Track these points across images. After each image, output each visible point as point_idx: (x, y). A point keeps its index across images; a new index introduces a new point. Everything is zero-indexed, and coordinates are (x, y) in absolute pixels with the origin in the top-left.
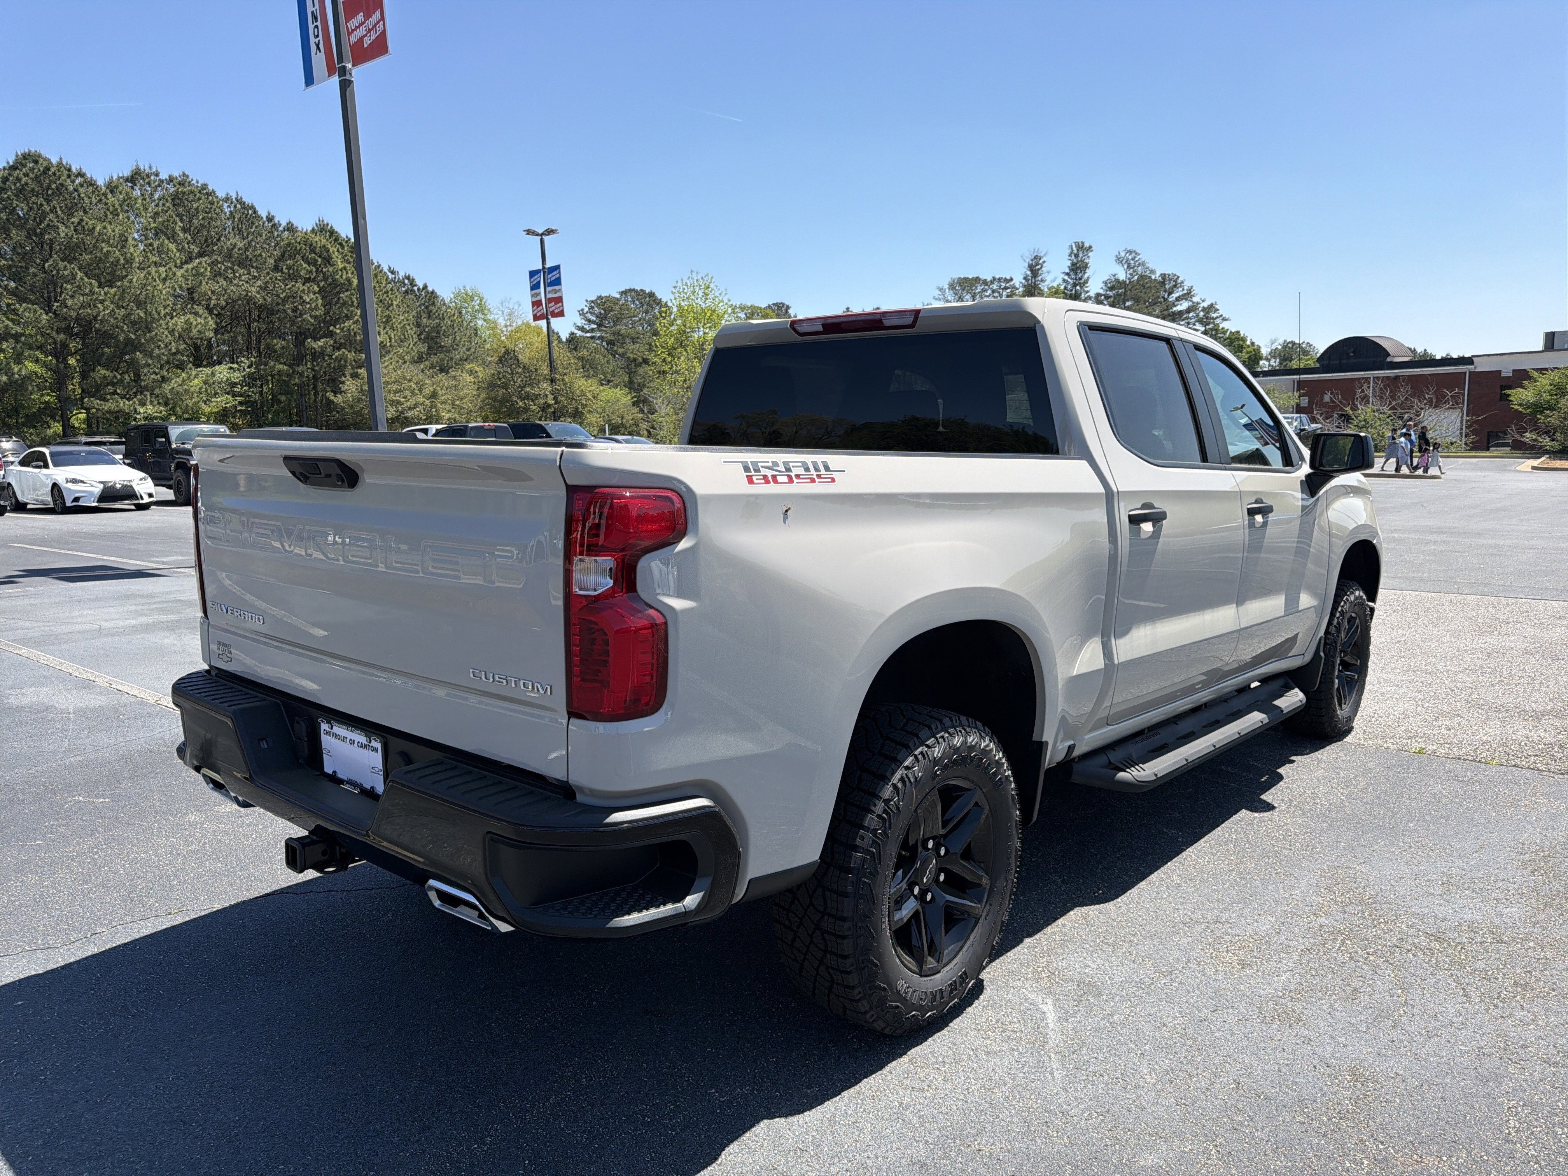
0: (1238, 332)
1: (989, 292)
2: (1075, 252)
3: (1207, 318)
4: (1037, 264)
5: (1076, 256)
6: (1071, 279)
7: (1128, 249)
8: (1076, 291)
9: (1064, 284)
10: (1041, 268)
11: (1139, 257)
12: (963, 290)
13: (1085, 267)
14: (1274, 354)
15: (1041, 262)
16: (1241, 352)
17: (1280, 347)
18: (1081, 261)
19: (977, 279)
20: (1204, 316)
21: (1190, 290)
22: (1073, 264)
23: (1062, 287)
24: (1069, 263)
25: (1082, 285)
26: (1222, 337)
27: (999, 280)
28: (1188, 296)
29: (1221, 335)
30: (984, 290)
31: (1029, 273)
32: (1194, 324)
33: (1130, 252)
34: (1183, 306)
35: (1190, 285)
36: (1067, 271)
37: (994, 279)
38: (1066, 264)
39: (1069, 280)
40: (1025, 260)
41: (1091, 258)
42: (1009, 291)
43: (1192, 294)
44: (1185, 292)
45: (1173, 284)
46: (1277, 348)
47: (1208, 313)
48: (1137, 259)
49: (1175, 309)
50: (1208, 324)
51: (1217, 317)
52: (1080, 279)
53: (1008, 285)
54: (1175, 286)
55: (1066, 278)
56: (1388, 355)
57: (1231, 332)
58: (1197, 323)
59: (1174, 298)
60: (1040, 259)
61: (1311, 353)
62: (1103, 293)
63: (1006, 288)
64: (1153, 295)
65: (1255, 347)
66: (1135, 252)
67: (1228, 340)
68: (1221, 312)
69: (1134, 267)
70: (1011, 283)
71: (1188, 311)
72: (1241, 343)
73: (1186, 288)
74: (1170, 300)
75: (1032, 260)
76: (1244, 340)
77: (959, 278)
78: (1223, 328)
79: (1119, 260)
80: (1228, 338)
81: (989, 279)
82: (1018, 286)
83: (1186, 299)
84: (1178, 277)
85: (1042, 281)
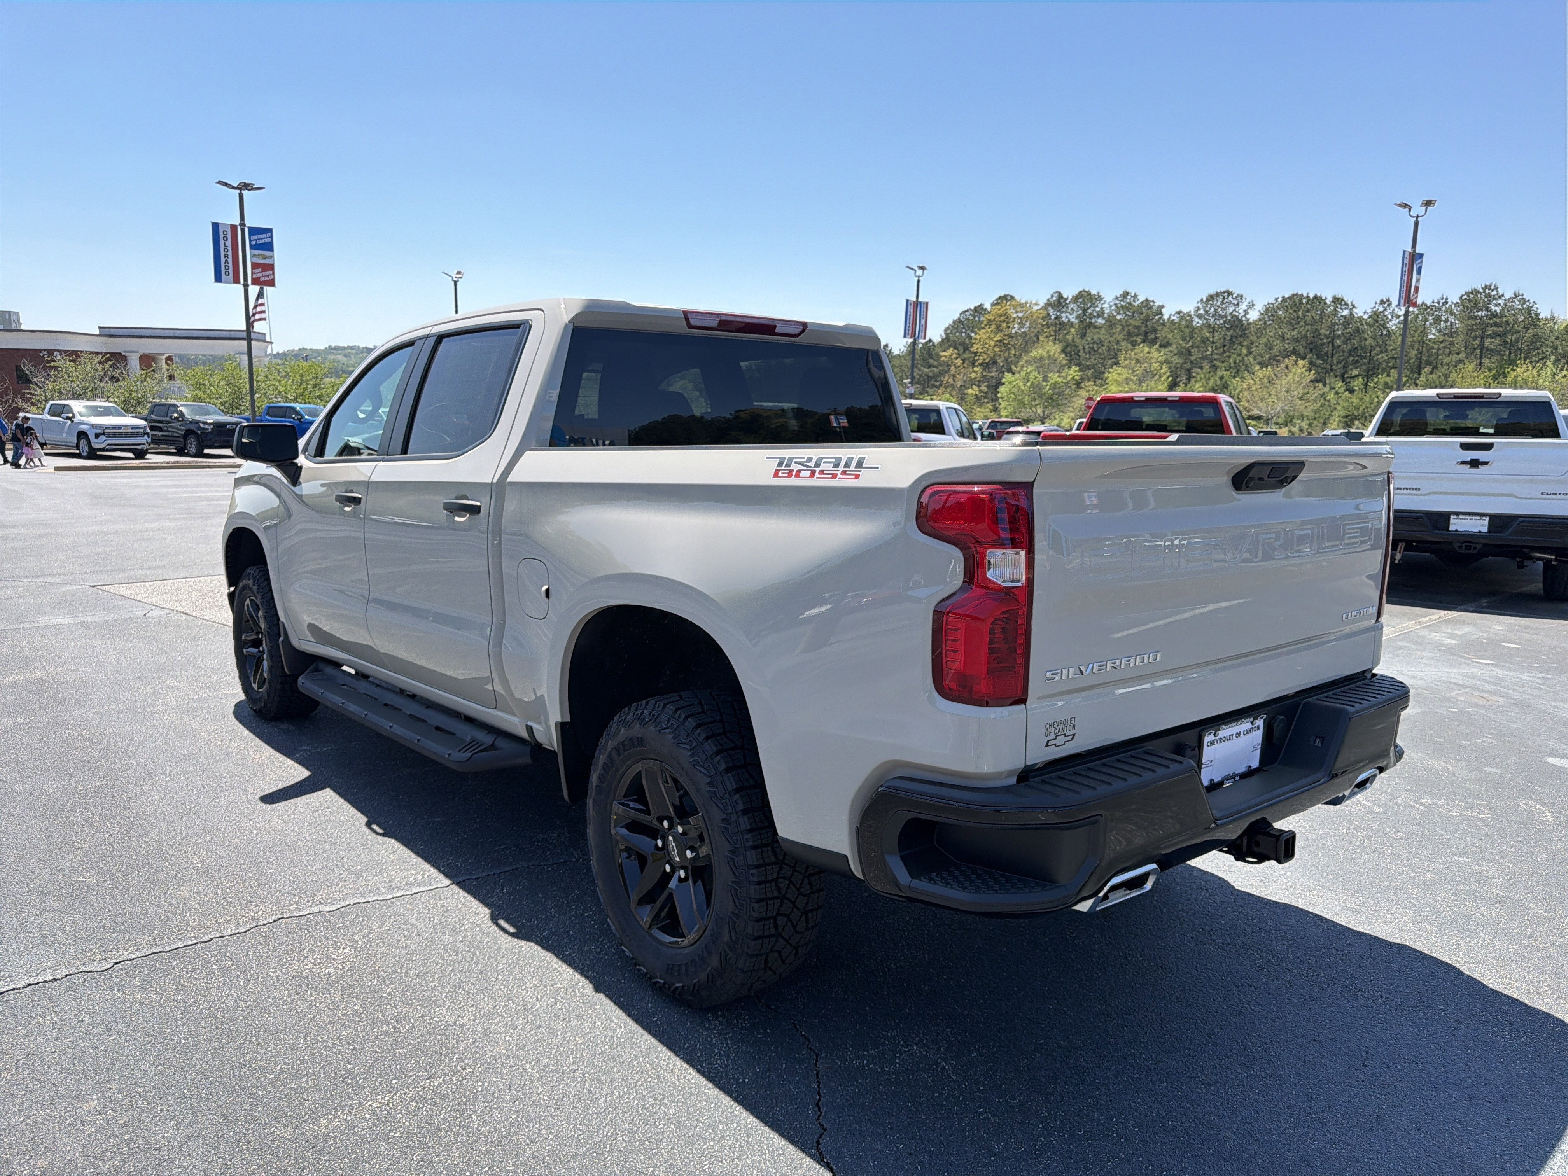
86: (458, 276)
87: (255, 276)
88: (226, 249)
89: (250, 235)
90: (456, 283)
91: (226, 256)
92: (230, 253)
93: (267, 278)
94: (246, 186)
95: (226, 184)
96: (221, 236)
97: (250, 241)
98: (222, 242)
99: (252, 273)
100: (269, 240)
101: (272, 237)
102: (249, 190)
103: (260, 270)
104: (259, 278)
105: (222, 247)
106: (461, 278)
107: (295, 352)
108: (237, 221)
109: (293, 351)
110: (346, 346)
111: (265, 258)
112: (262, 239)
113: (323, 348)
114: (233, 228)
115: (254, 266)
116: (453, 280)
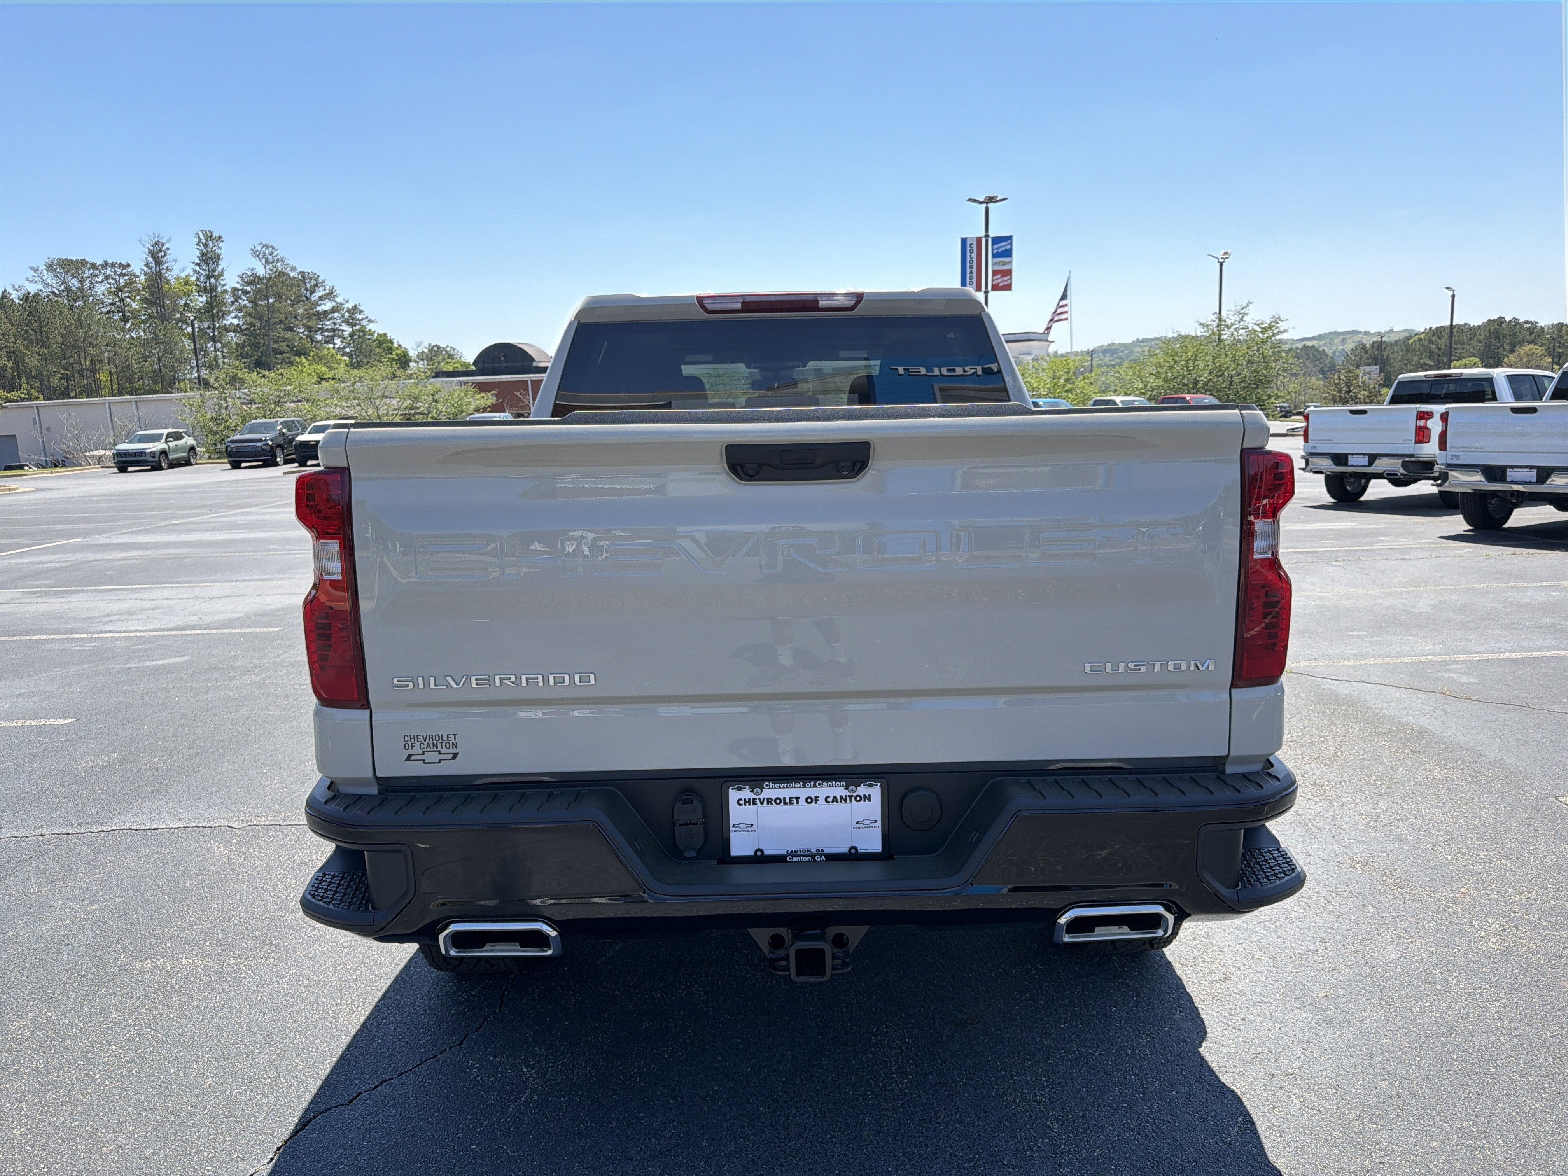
0: (385, 334)
1: (101, 278)
2: (204, 241)
3: (353, 319)
4: (160, 251)
5: (206, 245)
6: (203, 270)
7: (264, 243)
8: (210, 284)
9: (196, 275)
10: (165, 255)
11: (277, 252)
12: (67, 273)
13: (218, 258)
14: (421, 357)
15: (164, 248)
16: (391, 354)
17: (426, 350)
18: (212, 251)
19: (83, 262)
20: (349, 316)
21: (332, 290)
22: (203, 254)
23: (193, 278)
24: (198, 253)
25: (217, 278)
26: (371, 339)
27: (113, 265)
28: (330, 295)
29: (369, 337)
30: (94, 276)
31: (151, 259)
32: (340, 325)
33: (266, 246)
34: (327, 306)
35: (331, 285)
36: (197, 261)
37: (106, 263)
38: (194, 254)
39: (201, 271)
40: (144, 246)
41: (223, 248)
42: (126, 278)
43: (335, 294)
44: (327, 291)
45: (313, 282)
46: (423, 352)
47: (353, 314)
48: (275, 254)
49: (319, 308)
50: (355, 325)
51: (363, 319)
52: (214, 270)
53: (124, 271)
54: (316, 285)
55: (197, 268)
56: (533, 360)
57: (378, 334)
58: (343, 324)
59: (317, 298)
60: (163, 245)
61: (456, 356)
62: (241, 288)
63: (123, 275)
64: (295, 293)
65: (403, 350)
66: (271, 246)
67: (377, 342)
68: (366, 314)
69: (273, 262)
70: (129, 270)
71: (333, 310)
72: (390, 345)
73: (327, 288)
74: (313, 299)
75: (153, 246)
76: (391, 342)
77: (60, 259)
78: (370, 330)
79: (255, 254)
80: (376, 340)
81: (99, 262)
82: (138, 274)
83: (329, 299)
84: (318, 276)
85: (168, 269)
86: (1225, 257)
87: (995, 282)
88: (971, 261)
89: (993, 244)
90: (1221, 264)
91: (971, 267)
92: (975, 264)
93: (1005, 283)
94: (991, 200)
95: (974, 201)
96: (968, 248)
97: (993, 250)
98: (968, 254)
99: (993, 280)
100: (1009, 247)
101: (1011, 244)
102: (994, 202)
103: (999, 276)
104: (998, 284)
105: (968, 259)
106: (1227, 258)
107: (1104, 348)
108: (982, 234)
109: (1102, 346)
110: (1152, 337)
111: (1004, 264)
112: (1002, 248)
113: (1130, 341)
114: (979, 240)
115: (995, 273)
116: (1218, 262)
